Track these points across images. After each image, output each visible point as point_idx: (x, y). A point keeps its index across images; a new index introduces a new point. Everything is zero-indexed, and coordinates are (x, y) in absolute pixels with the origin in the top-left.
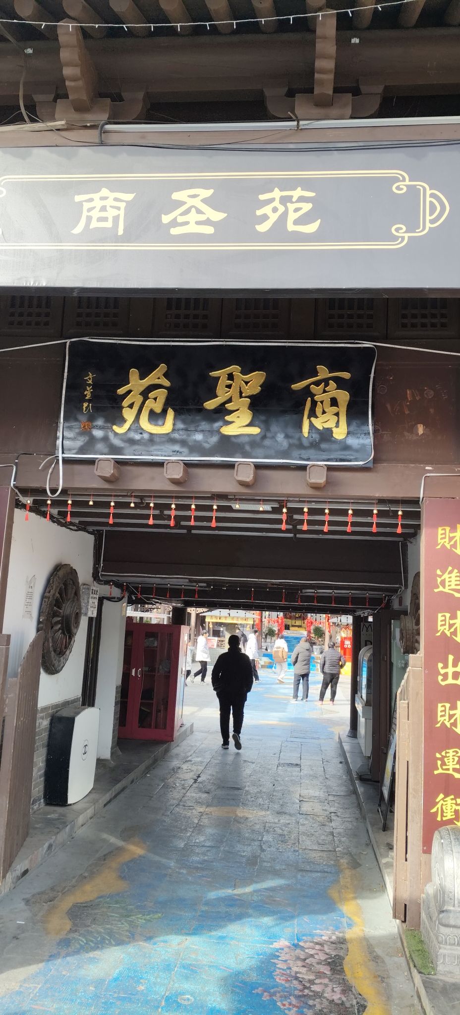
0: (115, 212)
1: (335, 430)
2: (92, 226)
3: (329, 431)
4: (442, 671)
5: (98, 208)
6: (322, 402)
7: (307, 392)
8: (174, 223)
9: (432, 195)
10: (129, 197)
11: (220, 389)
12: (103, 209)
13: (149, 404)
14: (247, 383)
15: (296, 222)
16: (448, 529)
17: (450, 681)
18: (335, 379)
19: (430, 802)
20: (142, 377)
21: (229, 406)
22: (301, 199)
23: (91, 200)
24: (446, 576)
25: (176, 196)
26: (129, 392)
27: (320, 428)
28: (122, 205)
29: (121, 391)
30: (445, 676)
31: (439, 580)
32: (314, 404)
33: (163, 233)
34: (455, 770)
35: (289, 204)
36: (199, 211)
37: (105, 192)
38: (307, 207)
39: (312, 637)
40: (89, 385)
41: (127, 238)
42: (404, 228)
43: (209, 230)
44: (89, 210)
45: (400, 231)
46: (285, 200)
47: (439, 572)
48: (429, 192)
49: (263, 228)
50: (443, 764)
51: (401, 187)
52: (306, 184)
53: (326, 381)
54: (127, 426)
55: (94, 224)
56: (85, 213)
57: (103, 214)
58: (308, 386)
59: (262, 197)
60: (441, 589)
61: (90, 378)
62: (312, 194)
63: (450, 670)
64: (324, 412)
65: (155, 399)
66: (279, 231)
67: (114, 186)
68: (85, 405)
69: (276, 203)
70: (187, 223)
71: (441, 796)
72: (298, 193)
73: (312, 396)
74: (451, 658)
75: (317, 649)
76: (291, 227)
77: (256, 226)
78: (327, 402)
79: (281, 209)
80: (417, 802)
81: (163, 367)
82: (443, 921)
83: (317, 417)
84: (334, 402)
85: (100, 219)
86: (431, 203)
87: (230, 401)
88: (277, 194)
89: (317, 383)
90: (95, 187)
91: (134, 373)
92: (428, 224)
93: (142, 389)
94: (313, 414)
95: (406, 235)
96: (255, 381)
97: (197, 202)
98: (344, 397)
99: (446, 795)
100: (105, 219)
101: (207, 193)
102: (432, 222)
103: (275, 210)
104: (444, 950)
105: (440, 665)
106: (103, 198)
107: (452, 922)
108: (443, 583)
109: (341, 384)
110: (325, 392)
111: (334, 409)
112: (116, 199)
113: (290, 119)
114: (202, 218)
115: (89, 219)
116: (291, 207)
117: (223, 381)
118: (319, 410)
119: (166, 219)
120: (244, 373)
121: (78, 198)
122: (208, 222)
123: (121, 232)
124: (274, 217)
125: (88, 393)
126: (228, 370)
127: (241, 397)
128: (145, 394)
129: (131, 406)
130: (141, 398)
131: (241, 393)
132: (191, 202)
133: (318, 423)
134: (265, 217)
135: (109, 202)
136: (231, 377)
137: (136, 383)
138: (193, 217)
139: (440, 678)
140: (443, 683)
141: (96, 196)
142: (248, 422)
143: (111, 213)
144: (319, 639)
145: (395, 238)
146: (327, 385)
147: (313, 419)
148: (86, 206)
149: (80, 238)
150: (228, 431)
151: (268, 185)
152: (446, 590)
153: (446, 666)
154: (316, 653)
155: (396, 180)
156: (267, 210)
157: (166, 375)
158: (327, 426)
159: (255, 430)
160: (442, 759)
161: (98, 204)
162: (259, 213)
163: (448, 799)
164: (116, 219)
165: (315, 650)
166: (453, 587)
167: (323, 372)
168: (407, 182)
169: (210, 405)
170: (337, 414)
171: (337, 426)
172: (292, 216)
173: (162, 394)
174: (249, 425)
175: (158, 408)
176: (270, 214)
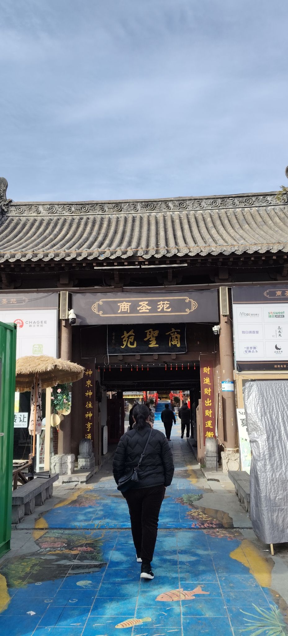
0: (127, 307)
1: (177, 344)
2: (122, 311)
3: (176, 345)
4: (206, 403)
5: (123, 307)
6: (173, 338)
7: (170, 335)
8: (140, 309)
9: (194, 302)
10: (130, 304)
11: (148, 335)
12: (124, 307)
13: (130, 340)
14: (154, 333)
15: (166, 309)
16: (206, 368)
17: (208, 405)
18: (176, 331)
19: (205, 434)
20: (127, 333)
21: (150, 340)
22: (167, 304)
23: (121, 305)
24: (206, 379)
25: (140, 303)
26: (124, 337)
27: (173, 344)
28: (129, 306)
29: (122, 337)
30: (207, 404)
31: (205, 380)
32: (172, 338)
33: (138, 312)
34: (210, 426)
35: (164, 305)
36: (145, 307)
37: (124, 303)
38: (168, 305)
39: (174, 403)
40: (114, 336)
41: (130, 313)
42: (188, 310)
43: (148, 311)
44: (121, 307)
45: (187, 310)
46: (163, 304)
47: (204, 379)
48: (193, 302)
49: (159, 310)
50: (207, 424)
51: (187, 301)
52: (168, 300)
53: (174, 332)
54: (124, 346)
55: (123, 310)
56: (120, 308)
57: (124, 308)
58: (170, 333)
59: (158, 303)
60: (205, 383)
61: (114, 334)
62: (169, 303)
63: (208, 402)
64: (174, 340)
65: (131, 339)
66: (162, 311)
67: (127, 301)
68: (113, 341)
69: (162, 305)
70: (143, 309)
71: (207, 432)
72: (166, 302)
73: (171, 336)
74: (208, 399)
75: (176, 409)
76: (165, 310)
77: (158, 310)
78: (175, 338)
79: (163, 306)
80: (202, 434)
81: (132, 330)
82: (207, 456)
83: (172, 341)
84: (176, 337)
85: (124, 309)
86: (194, 304)
87: (150, 338)
88: (161, 303)
89: (172, 333)
90: (122, 302)
91: (125, 333)
92: (193, 309)
93: (127, 336)
94: (171, 341)
95: (189, 311)
96: (156, 333)
97: (145, 305)
98: (179, 336)
99: (209, 432)
100: (125, 309)
101: (147, 303)
102: (194, 308)
103: (161, 306)
104: (208, 462)
105: (206, 401)
106: (124, 304)
107: (209, 456)
108: (205, 381)
109: (178, 333)
110: (174, 335)
111: (177, 339)
112: (127, 304)
113: (163, 285)
114: (146, 308)
115: (122, 309)
116: (165, 305)
117: (148, 333)
118: (173, 340)
119: (138, 309)
120: (153, 331)
121: (119, 304)
122: (147, 309)
123: (129, 312)
124: (161, 308)
125: (114, 338)
126: (150, 330)
127: (153, 337)
128: (128, 337)
129: (125, 341)
130: (127, 339)
131: (153, 336)
132: (143, 305)
133: (173, 343)
134: (159, 308)
135: (126, 305)
136: (150, 332)
137: (126, 335)
138: (144, 308)
139: (206, 404)
140: (207, 405)
141: (123, 304)
142: (155, 343)
143: (126, 308)
144: (177, 404)
145: (187, 312)
146: (174, 333)
147: (171, 342)
148: (121, 306)
149: (120, 313)
150: (151, 346)
151: (159, 301)
152: (206, 383)
153: (207, 401)
154: (176, 411)
155: (186, 299)
156: (160, 306)
157: (133, 332)
158: (175, 344)
159: (157, 346)
160: (207, 423)
161: (123, 305)
162: (158, 307)
163: (209, 433)
164: (127, 309)
165: (175, 409)
166: (208, 382)
167: (173, 330)
168: (189, 300)
169: (146, 339)
170: (177, 341)
171: (178, 344)
172: (165, 307)
173: (133, 337)
174: (155, 344)
175: (132, 341)
176: (160, 307)
